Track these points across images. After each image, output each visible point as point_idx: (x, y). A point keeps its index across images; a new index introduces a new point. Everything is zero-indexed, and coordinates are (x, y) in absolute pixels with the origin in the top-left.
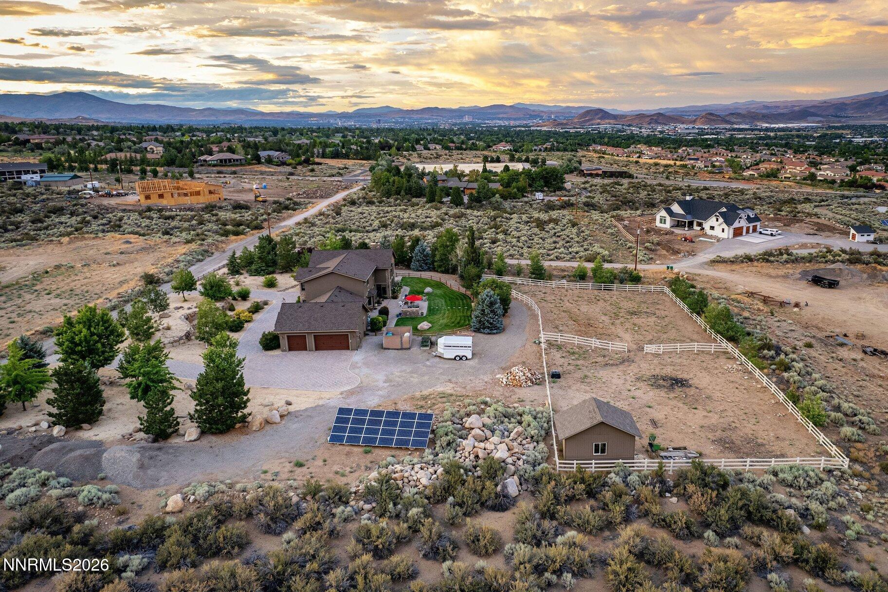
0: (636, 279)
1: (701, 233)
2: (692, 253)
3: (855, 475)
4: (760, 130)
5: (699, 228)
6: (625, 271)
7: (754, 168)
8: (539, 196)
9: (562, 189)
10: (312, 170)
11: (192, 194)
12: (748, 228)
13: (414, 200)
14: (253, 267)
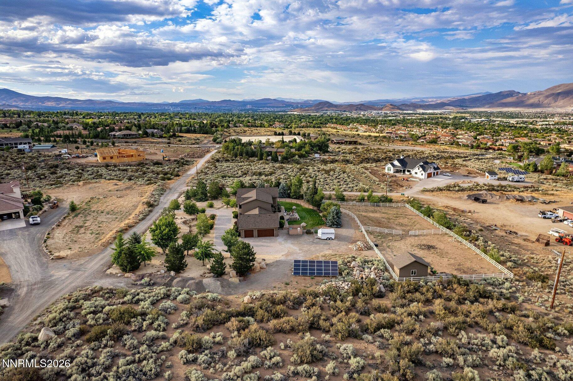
0: (391, 201)
1: (410, 176)
2: (410, 187)
3: (517, 280)
4: (419, 114)
5: (408, 173)
6: (383, 196)
7: (423, 137)
8: (317, 155)
9: (328, 152)
10: (180, 141)
11: (128, 156)
12: (434, 173)
13: (251, 159)
14: (198, 197)
